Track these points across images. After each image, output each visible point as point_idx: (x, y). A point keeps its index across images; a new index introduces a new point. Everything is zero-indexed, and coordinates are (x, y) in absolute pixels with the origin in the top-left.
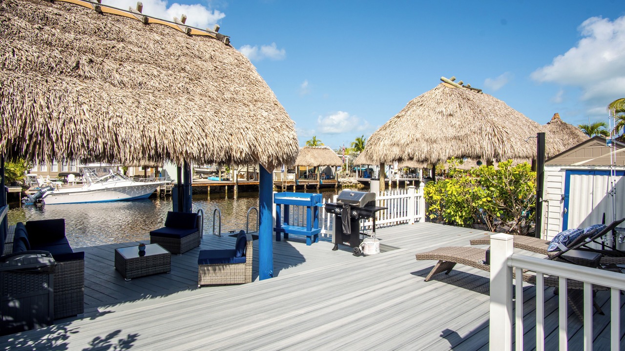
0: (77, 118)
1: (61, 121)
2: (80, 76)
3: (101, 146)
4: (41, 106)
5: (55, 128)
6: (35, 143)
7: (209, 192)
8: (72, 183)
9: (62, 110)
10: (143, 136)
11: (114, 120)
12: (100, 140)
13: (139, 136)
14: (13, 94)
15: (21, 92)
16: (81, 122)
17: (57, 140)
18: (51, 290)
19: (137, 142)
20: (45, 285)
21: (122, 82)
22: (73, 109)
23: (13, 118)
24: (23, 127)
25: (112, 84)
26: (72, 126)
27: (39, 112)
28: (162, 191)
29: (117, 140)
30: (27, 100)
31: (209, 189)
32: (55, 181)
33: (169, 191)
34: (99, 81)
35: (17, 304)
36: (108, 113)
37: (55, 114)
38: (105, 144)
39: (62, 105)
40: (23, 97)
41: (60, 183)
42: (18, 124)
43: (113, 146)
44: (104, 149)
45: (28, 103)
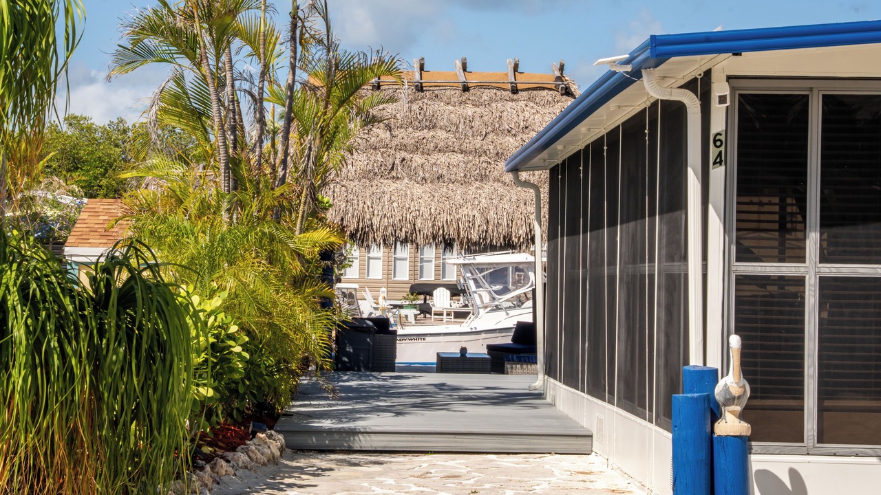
0: (389, 214)
1: (380, 217)
2: (394, 177)
3: (403, 234)
4: (368, 206)
5: (376, 222)
6: (365, 232)
8: (442, 315)
9: (380, 208)
10: (433, 226)
11: (413, 214)
12: (403, 229)
13: (430, 225)
14: (353, 199)
15: (357, 197)
16: (392, 217)
17: (377, 230)
18: (372, 344)
19: (428, 231)
20: (368, 340)
21: (424, 179)
22: (387, 207)
23: (353, 216)
24: (358, 222)
25: (416, 181)
26: (386, 219)
27: (367, 211)
29: (415, 229)
30: (360, 202)
32: (401, 307)
34: (406, 180)
35: (351, 350)
36: (409, 208)
37: (376, 212)
38: (406, 232)
39: (380, 204)
40: (358, 201)
41: (411, 313)
42: (355, 220)
43: (412, 234)
44: (406, 236)
45: (361, 205)
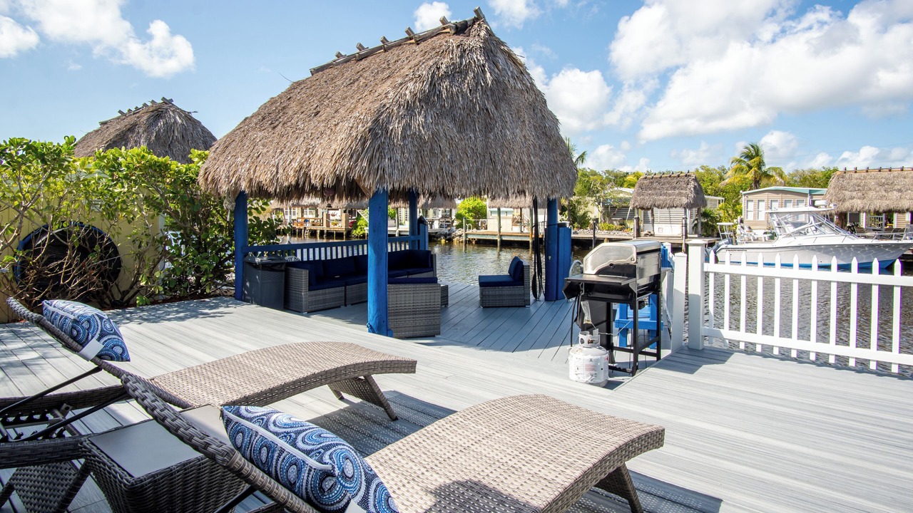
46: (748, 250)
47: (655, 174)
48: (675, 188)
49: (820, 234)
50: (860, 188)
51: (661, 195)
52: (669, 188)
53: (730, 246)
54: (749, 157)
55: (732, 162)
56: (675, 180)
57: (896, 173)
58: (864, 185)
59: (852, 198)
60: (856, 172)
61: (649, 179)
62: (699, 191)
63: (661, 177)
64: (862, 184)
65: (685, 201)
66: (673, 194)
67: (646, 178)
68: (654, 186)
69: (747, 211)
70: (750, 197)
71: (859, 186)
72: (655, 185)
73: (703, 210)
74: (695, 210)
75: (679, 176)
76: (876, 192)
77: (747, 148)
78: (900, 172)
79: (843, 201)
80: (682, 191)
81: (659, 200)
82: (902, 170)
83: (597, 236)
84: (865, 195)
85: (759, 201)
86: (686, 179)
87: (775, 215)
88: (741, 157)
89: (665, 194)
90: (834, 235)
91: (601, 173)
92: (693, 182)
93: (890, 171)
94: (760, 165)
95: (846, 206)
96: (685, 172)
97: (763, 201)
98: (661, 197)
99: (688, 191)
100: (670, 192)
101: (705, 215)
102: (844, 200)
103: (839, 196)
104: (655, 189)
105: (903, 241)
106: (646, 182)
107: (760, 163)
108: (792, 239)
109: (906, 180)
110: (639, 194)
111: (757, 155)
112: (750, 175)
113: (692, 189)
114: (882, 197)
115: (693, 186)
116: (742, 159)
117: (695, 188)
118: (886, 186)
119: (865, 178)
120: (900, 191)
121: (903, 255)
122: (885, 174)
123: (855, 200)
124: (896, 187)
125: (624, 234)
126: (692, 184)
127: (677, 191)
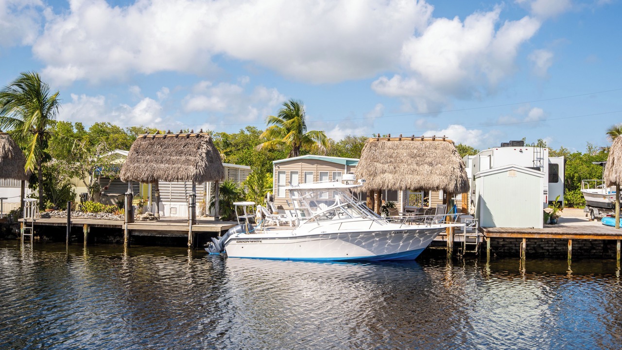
7: (570, 256)
28: (457, 245)
31: (570, 248)
33: (473, 247)
46: (263, 241)
47: (158, 133)
48: (182, 153)
49: (346, 218)
50: (393, 160)
51: (162, 162)
52: (174, 153)
53: (242, 236)
54: (288, 116)
55: (269, 122)
56: (183, 142)
57: (427, 143)
58: (396, 157)
59: (384, 172)
60: (389, 140)
61: (150, 139)
62: (213, 157)
63: (165, 137)
64: (394, 155)
65: (192, 171)
66: (177, 161)
67: (145, 137)
68: (154, 150)
69: (279, 186)
70: (282, 168)
71: (391, 157)
72: (157, 147)
73: (221, 184)
74: (209, 185)
75: (188, 137)
76: (408, 165)
77: (286, 105)
78: (431, 142)
79: (374, 176)
80: (190, 158)
81: (159, 169)
82: (434, 140)
83: (74, 221)
84: (397, 169)
85: (292, 173)
86: (197, 141)
87: (296, 193)
88: (280, 116)
89: (168, 161)
90: (361, 219)
91: (125, 130)
92: (205, 146)
93: (422, 140)
94: (300, 127)
95: (377, 183)
96: (197, 131)
97: (296, 173)
98: (162, 166)
99: (198, 158)
100: (174, 158)
101: (225, 190)
102: (374, 174)
103: (370, 169)
104: (155, 153)
105: (433, 226)
106: (144, 143)
107: (300, 125)
108: (315, 224)
109: (437, 151)
110: (132, 160)
111: (298, 115)
112: (289, 139)
113: (204, 155)
114: (413, 171)
115: (204, 151)
116: (281, 118)
117: (208, 153)
118: (418, 158)
119: (397, 146)
120: (431, 164)
121: (434, 241)
122: (417, 143)
123: (386, 174)
124: (428, 160)
125: (115, 217)
126: (204, 149)
127: (183, 158)
